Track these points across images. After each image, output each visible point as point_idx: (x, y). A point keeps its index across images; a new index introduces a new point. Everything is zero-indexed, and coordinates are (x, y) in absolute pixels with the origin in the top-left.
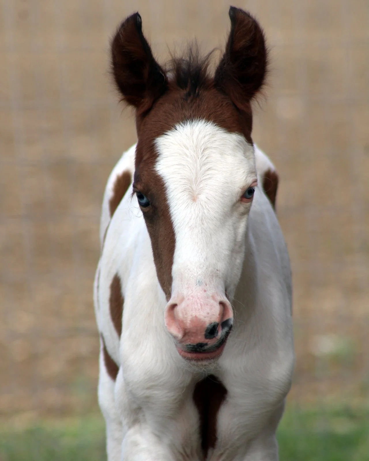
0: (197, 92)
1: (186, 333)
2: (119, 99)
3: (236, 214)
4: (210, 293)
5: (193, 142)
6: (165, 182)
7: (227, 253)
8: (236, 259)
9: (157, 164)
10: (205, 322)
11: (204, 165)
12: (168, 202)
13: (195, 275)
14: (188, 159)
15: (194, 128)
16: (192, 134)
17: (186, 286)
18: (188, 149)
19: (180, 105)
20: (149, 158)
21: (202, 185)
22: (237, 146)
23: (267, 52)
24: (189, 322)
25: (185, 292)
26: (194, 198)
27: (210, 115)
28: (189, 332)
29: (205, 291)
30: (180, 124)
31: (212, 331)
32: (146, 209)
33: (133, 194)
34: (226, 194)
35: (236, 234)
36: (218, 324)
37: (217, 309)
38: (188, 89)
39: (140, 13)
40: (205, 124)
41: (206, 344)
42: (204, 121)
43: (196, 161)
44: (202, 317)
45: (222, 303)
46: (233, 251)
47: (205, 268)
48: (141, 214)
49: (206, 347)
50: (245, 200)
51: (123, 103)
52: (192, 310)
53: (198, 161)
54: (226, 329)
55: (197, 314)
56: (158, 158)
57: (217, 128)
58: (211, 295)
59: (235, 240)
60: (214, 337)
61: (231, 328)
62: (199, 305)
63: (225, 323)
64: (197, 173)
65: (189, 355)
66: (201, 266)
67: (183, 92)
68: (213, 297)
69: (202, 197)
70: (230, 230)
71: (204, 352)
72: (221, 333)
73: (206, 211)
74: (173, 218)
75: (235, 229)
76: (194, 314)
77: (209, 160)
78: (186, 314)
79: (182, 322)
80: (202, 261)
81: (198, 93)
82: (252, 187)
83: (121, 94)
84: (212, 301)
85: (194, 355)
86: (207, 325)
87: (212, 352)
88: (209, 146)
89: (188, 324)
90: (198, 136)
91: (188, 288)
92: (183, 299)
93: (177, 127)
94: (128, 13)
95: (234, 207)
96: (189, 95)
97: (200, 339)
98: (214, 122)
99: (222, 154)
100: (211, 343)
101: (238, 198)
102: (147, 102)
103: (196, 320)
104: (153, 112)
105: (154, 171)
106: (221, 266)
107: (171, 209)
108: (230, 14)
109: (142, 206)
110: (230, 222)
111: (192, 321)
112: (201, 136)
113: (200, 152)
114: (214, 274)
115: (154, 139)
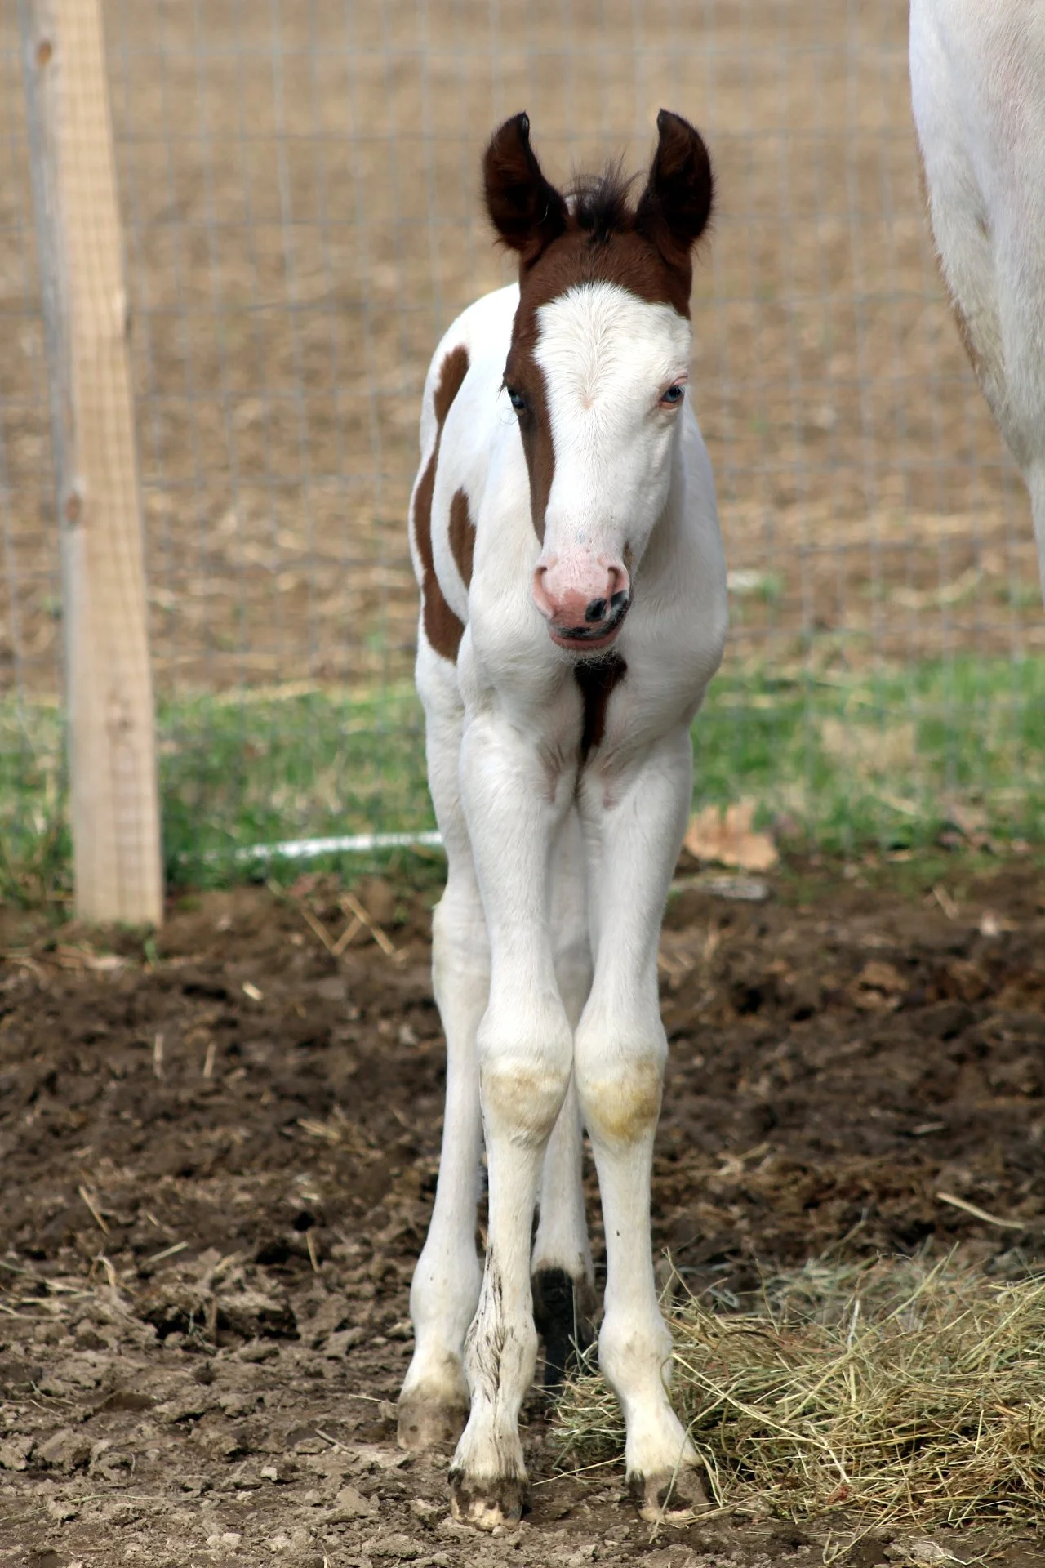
0: (606, 235)
1: (557, 613)
2: (494, 241)
3: (652, 427)
4: (595, 554)
5: (590, 317)
6: (546, 376)
7: (630, 488)
8: (646, 495)
9: (538, 347)
10: (585, 598)
11: (604, 353)
12: (549, 407)
13: (576, 525)
14: (581, 344)
15: (594, 295)
16: (590, 304)
17: (562, 542)
18: (581, 327)
19: (579, 256)
20: (525, 336)
21: (598, 385)
22: (659, 324)
23: (714, 179)
24: (561, 596)
25: (559, 551)
26: (586, 404)
27: (621, 275)
28: (561, 611)
29: (588, 551)
30: (574, 287)
31: (596, 611)
32: (522, 412)
33: (502, 387)
34: (635, 398)
35: (650, 459)
36: (605, 602)
37: (605, 579)
38: (593, 232)
39: (528, 113)
40: (611, 291)
41: (588, 629)
42: (609, 285)
43: (592, 347)
44: (580, 591)
45: (614, 571)
46: (643, 485)
47: (591, 515)
48: (515, 417)
49: (588, 633)
50: (666, 404)
51: (500, 247)
52: (566, 580)
53: (596, 347)
54: (618, 607)
55: (574, 585)
56: (540, 339)
57: (629, 296)
58: (596, 557)
59: (648, 466)
60: (600, 619)
61: (626, 605)
62: (577, 573)
63: (616, 598)
64: (592, 366)
65: (565, 642)
66: (586, 512)
67: (586, 236)
68: (599, 561)
69: (598, 404)
70: (640, 452)
71: (587, 639)
72: (609, 613)
73: (602, 425)
74: (553, 432)
75: (650, 450)
76: (569, 585)
77: (612, 345)
78: (558, 585)
79: (552, 596)
80: (589, 504)
81: (609, 237)
82: (677, 386)
83: (496, 232)
84: (598, 568)
85: (572, 642)
86: (589, 601)
87: (598, 639)
88: (614, 324)
89: (561, 599)
90: (598, 310)
91: (564, 545)
92: (555, 562)
93: (570, 293)
94: (510, 113)
95: (649, 416)
96: (593, 240)
97: (579, 620)
98: (625, 286)
99: (633, 337)
100: (595, 628)
101: (655, 403)
102: (534, 245)
103: (571, 594)
104: (539, 264)
105: (532, 358)
106: (620, 510)
107: (551, 418)
108: (658, 121)
109: (517, 406)
110: (641, 439)
111: (566, 595)
112: (602, 309)
113: (599, 335)
114: (606, 524)
115: (536, 308)
